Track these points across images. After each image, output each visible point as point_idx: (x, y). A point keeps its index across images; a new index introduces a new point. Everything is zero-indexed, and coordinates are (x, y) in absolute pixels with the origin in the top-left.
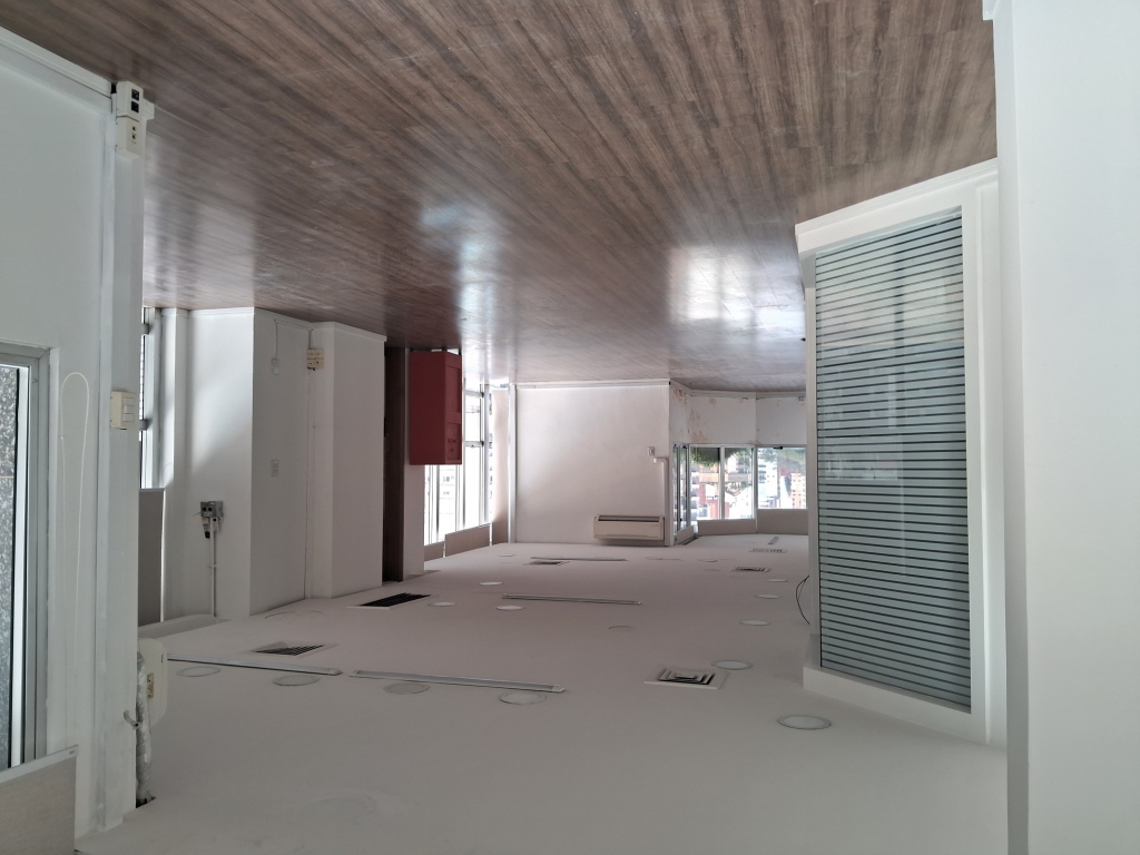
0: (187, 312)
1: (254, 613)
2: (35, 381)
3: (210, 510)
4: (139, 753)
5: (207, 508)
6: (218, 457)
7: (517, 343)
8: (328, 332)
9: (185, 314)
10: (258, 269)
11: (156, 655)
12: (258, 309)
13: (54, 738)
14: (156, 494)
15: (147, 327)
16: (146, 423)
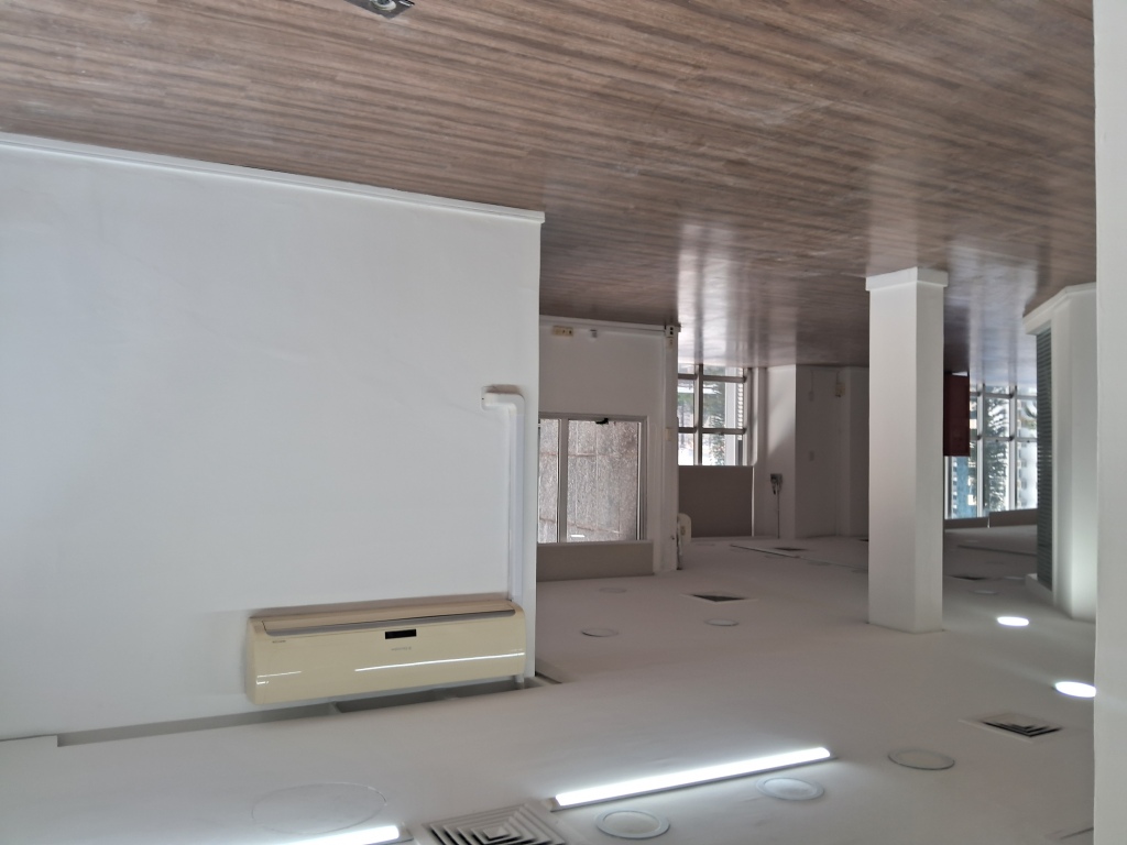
1: (796, 538)
2: (643, 427)
3: (776, 479)
4: (678, 552)
5: (774, 477)
8: (847, 373)
9: (763, 370)
11: (686, 520)
12: (799, 366)
13: (649, 536)
14: (749, 469)
15: (744, 379)
16: (744, 431)
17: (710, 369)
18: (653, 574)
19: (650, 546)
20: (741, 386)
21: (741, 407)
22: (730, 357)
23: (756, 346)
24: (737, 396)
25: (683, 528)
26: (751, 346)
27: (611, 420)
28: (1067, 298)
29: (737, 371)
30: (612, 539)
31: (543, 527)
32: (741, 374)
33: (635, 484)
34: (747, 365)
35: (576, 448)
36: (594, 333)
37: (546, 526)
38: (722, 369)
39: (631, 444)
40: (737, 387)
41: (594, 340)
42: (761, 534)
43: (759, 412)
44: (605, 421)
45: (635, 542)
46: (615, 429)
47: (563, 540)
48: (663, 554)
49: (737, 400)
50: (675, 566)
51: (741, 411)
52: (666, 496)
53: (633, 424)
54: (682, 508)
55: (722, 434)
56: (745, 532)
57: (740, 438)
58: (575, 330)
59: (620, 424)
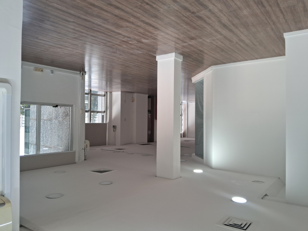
0: (111, 93)
1: (121, 145)
2: (72, 108)
3: (114, 127)
4: (85, 154)
5: (114, 126)
6: (116, 118)
7: (188, 93)
8: (135, 95)
9: (110, 93)
10: (121, 86)
11: (88, 142)
12: (122, 92)
13: (74, 149)
14: (106, 124)
15: (104, 95)
16: (104, 112)
17: (94, 91)
18: (75, 163)
19: (75, 153)
20: (103, 98)
21: (103, 104)
22: (100, 88)
23: (108, 83)
24: (102, 101)
25: (86, 145)
26: (107, 84)
27: (59, 106)
28: (212, 69)
29: (102, 93)
30: (60, 151)
31: (31, 147)
32: (103, 94)
33: (69, 130)
34: (105, 91)
35: (44, 117)
36: (52, 72)
37: (32, 146)
38: (97, 92)
39: (67, 115)
40: (102, 98)
41: (52, 74)
42: (109, 144)
43: (109, 106)
44: (57, 106)
45: (68, 152)
46: (60, 110)
47: (39, 153)
48: (79, 155)
49: (102, 102)
50: (83, 159)
51: (103, 106)
52: (80, 133)
53: (68, 107)
54: (86, 138)
55: (97, 113)
56: (104, 144)
57: (103, 114)
58: (44, 70)
59: (63, 108)
